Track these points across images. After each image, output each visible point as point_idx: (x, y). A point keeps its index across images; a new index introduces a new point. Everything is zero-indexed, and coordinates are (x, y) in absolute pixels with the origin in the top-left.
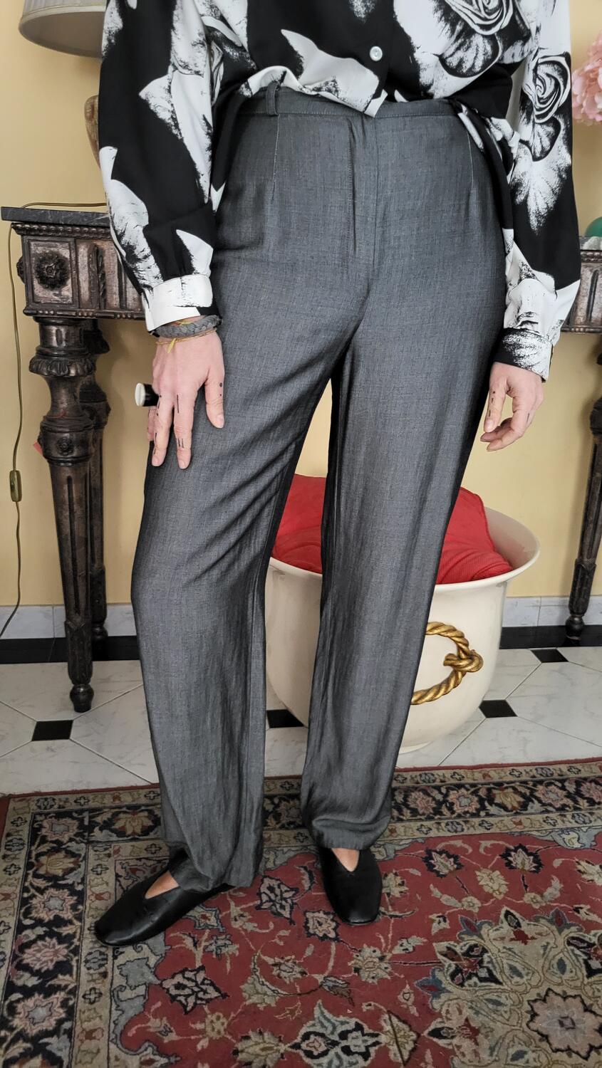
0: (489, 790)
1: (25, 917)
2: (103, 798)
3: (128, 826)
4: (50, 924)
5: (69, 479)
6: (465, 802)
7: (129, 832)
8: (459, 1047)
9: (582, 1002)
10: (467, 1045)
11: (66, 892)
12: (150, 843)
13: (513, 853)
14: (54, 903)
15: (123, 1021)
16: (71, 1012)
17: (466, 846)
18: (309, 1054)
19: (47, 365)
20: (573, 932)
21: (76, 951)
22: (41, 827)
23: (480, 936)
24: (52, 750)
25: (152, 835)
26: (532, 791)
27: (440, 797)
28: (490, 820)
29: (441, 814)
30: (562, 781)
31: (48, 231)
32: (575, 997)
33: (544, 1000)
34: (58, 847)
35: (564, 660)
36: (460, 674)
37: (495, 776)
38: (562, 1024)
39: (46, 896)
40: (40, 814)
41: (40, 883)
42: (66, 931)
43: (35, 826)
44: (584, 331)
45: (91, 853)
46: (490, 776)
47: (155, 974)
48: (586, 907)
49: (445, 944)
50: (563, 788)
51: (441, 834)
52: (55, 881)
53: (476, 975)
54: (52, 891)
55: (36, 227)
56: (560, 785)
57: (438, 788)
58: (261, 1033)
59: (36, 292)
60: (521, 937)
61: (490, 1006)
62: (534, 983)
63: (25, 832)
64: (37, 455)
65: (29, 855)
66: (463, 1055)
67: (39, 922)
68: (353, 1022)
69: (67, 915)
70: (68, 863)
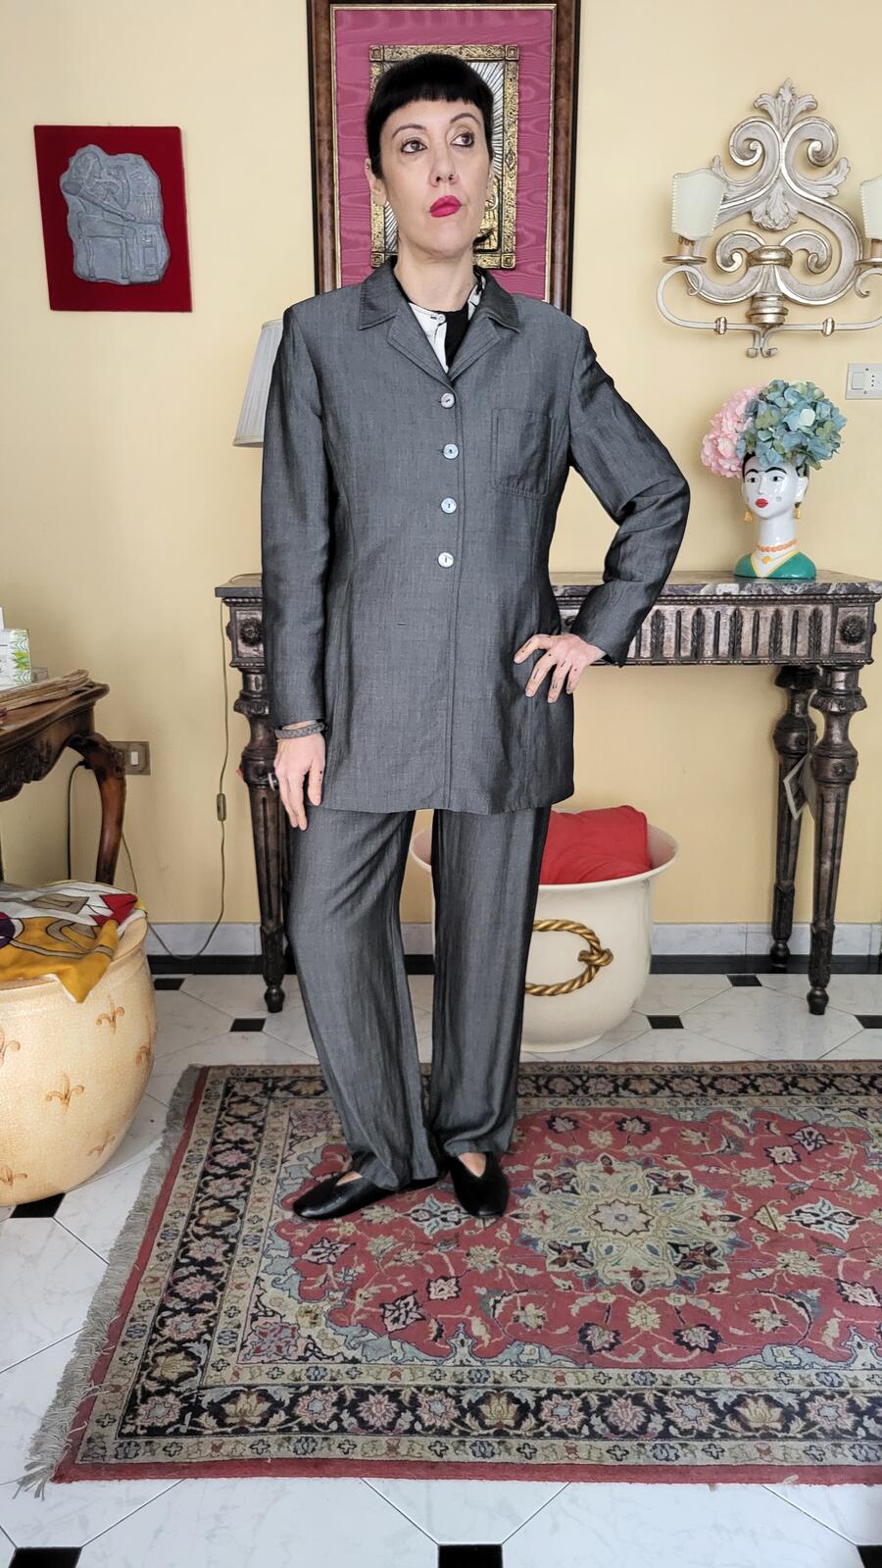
0: (628, 1080)
1: (219, 1136)
2: (285, 1071)
3: (303, 1089)
4: (236, 1143)
5: (264, 800)
6: (600, 1086)
7: (304, 1092)
8: (529, 1224)
9: (640, 1208)
10: (537, 1224)
11: (250, 1126)
12: (319, 1101)
13: (628, 1122)
14: (239, 1131)
15: (284, 1195)
16: (247, 1189)
17: (588, 1115)
18: (416, 1220)
19: (248, 706)
20: (656, 1170)
21: (254, 1158)
22: (233, 1087)
23: (575, 1168)
24: (247, 1039)
25: (322, 1095)
26: (667, 1082)
27: (579, 1082)
28: (619, 1100)
29: (575, 1094)
30: (700, 1077)
31: (250, 602)
32: (635, 1205)
33: (610, 1205)
34: (246, 1099)
35: (758, 984)
36: (593, 970)
37: (637, 1070)
38: (617, 1218)
39: (234, 1127)
40: (234, 1078)
41: (231, 1120)
42: (247, 1147)
43: (229, 1085)
44: (712, 663)
45: (272, 1104)
46: (631, 1069)
47: (311, 1173)
48: (673, 1157)
49: (544, 1171)
50: (699, 1081)
51: (569, 1107)
52: (242, 1119)
53: (561, 1189)
54: (239, 1124)
55: (240, 600)
56: (696, 1078)
57: (580, 1077)
58: (383, 1207)
59: (240, 649)
60: (609, 1170)
61: (565, 1205)
62: (605, 1196)
63: (221, 1090)
64: (240, 779)
65: (223, 1103)
66: (532, 1227)
67: (229, 1141)
68: (453, 1207)
69: (250, 1138)
70: (253, 1109)
